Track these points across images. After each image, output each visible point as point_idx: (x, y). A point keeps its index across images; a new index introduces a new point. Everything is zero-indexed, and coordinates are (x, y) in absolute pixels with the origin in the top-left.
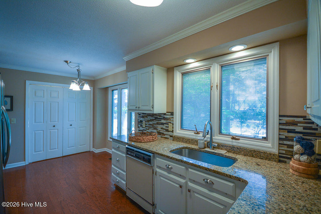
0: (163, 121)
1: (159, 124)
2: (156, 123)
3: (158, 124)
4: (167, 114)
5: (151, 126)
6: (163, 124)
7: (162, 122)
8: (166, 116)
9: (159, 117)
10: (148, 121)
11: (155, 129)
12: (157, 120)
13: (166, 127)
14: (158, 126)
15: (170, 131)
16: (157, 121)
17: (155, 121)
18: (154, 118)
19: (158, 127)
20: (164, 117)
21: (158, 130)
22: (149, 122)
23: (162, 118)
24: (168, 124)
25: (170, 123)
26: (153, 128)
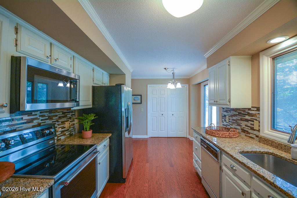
0: (247, 117)
1: (243, 120)
2: (240, 119)
3: (241, 120)
4: (252, 109)
5: (235, 122)
6: (247, 120)
7: (247, 118)
8: (251, 112)
9: (242, 113)
10: (232, 116)
11: (239, 125)
12: (241, 116)
13: (251, 124)
14: (242, 122)
15: (256, 130)
16: (241, 117)
17: (239, 116)
18: (237, 113)
19: (242, 124)
20: (249, 113)
21: (242, 127)
22: (232, 117)
23: (247, 113)
24: (253, 121)
25: (256, 120)
26: (236, 124)
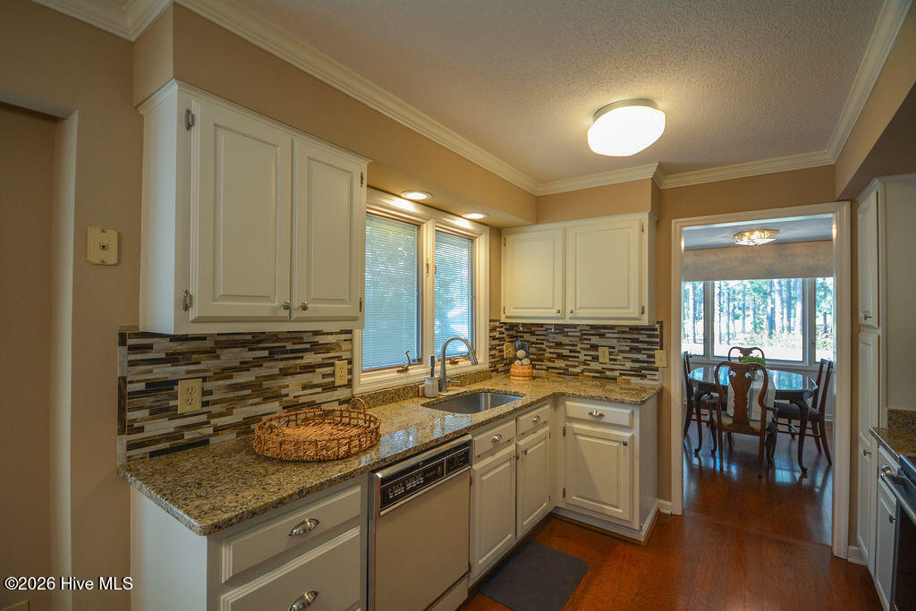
0: (310, 358)
1: (292, 371)
2: (276, 371)
3: (285, 373)
5: (249, 392)
6: (310, 368)
7: (309, 361)
8: (321, 339)
9: (289, 346)
10: (225, 373)
11: (276, 396)
12: (281, 359)
13: (324, 376)
14: (288, 380)
15: (340, 386)
16: (282, 364)
17: (269, 364)
18: (266, 353)
19: (288, 386)
20: (314, 344)
21: (291, 397)
22: (231, 377)
23: (308, 346)
24: (332, 365)
25: (339, 358)
26: (257, 400)
